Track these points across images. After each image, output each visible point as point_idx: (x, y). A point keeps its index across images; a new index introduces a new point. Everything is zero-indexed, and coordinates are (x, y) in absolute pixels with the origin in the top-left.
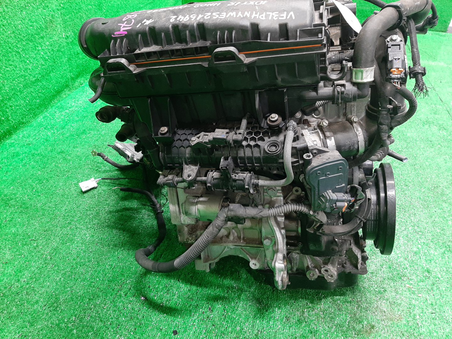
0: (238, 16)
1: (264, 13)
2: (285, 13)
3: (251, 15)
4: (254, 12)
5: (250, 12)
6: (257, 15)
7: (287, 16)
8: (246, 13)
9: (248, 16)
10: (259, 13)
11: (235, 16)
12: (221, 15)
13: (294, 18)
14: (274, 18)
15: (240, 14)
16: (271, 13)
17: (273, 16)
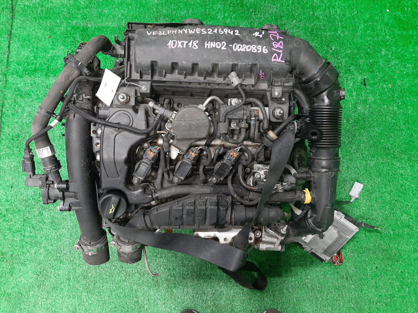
0: (187, 30)
1: (168, 34)
2: (153, 35)
3: (177, 32)
4: (176, 33)
5: (179, 33)
6: (173, 32)
7: (152, 33)
8: (181, 32)
9: (179, 30)
10: (173, 33)
11: (189, 30)
12: (200, 31)
13: (147, 32)
14: (161, 32)
15: (186, 31)
16: (164, 34)
17: (162, 33)
